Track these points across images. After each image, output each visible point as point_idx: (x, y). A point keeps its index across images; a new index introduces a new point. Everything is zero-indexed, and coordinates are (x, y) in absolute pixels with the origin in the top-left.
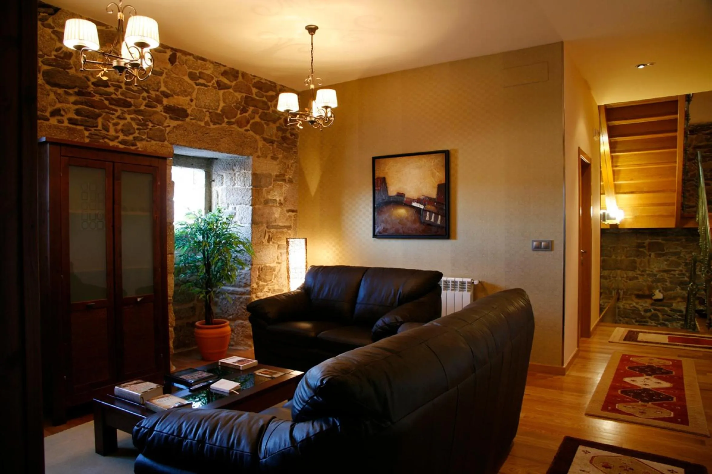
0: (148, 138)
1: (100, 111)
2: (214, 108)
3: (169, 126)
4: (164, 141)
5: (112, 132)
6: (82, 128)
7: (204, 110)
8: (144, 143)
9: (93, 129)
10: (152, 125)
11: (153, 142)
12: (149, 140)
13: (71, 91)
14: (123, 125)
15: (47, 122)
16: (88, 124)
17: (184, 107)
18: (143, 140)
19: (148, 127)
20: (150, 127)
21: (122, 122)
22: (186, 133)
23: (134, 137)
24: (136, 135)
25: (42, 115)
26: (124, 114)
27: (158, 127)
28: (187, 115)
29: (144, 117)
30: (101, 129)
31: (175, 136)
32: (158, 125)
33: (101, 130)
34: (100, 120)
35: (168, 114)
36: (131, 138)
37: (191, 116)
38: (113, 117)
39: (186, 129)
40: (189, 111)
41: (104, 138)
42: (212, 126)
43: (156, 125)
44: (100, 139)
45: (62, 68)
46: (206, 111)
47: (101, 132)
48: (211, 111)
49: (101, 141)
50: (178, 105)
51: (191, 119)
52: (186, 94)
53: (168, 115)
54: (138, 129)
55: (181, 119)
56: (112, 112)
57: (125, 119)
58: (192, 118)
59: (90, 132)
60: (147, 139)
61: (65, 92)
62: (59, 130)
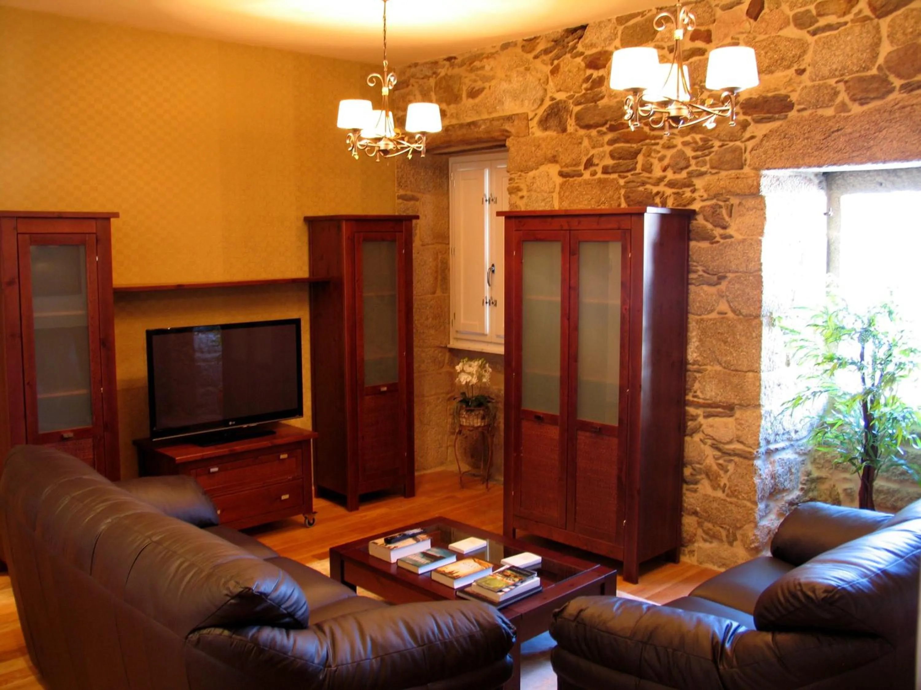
0: (712, 168)
1: (639, 144)
2: (855, 69)
3: (752, 137)
4: (741, 168)
5: (657, 173)
6: (614, 176)
7: (832, 82)
8: (707, 178)
9: (629, 174)
10: (720, 143)
11: (723, 173)
12: (714, 171)
13: (604, 129)
14: (672, 157)
15: (581, 178)
16: (622, 169)
17: (783, 92)
18: (704, 173)
19: (713, 149)
20: (715, 149)
21: (669, 153)
22: (786, 142)
23: (688, 173)
24: (693, 168)
25: (574, 171)
26: (672, 140)
27: (731, 144)
28: (791, 106)
29: (704, 134)
30: (640, 171)
31: (761, 154)
32: (731, 141)
33: (640, 174)
34: (640, 158)
35: (749, 115)
36: (684, 174)
37: (799, 104)
38: (658, 148)
39: (786, 134)
40: (794, 97)
41: (643, 184)
42: (856, 109)
43: (726, 143)
44: (639, 186)
45: (592, 102)
46: (837, 82)
47: (641, 175)
48: (847, 78)
49: (641, 189)
50: (768, 91)
51: (799, 111)
52: (785, 63)
53: (749, 118)
54: (695, 158)
55: (777, 116)
56: (653, 141)
57: (674, 146)
58: (802, 107)
59: (626, 179)
60: (710, 170)
61: (598, 132)
62: (590, 186)
